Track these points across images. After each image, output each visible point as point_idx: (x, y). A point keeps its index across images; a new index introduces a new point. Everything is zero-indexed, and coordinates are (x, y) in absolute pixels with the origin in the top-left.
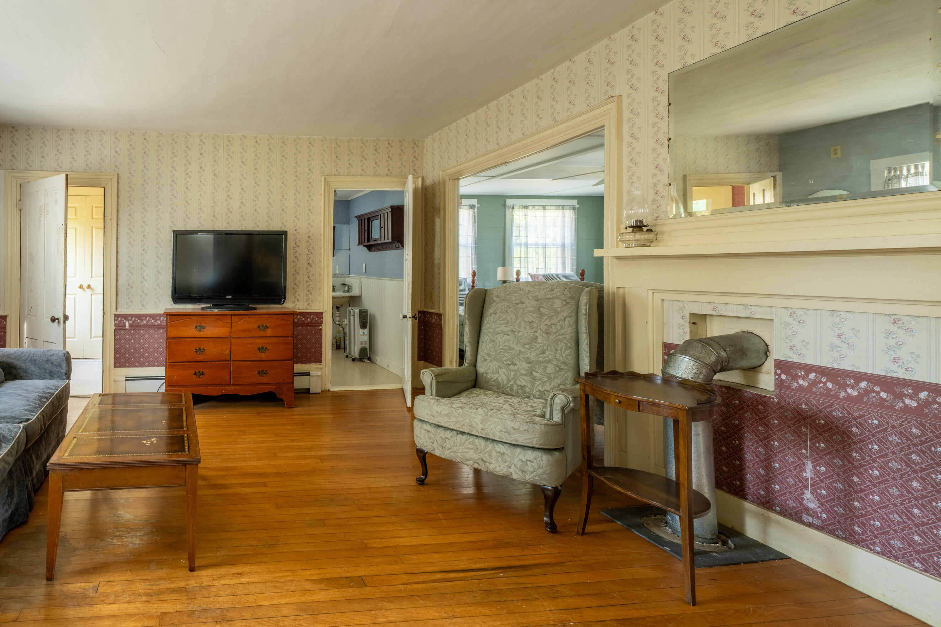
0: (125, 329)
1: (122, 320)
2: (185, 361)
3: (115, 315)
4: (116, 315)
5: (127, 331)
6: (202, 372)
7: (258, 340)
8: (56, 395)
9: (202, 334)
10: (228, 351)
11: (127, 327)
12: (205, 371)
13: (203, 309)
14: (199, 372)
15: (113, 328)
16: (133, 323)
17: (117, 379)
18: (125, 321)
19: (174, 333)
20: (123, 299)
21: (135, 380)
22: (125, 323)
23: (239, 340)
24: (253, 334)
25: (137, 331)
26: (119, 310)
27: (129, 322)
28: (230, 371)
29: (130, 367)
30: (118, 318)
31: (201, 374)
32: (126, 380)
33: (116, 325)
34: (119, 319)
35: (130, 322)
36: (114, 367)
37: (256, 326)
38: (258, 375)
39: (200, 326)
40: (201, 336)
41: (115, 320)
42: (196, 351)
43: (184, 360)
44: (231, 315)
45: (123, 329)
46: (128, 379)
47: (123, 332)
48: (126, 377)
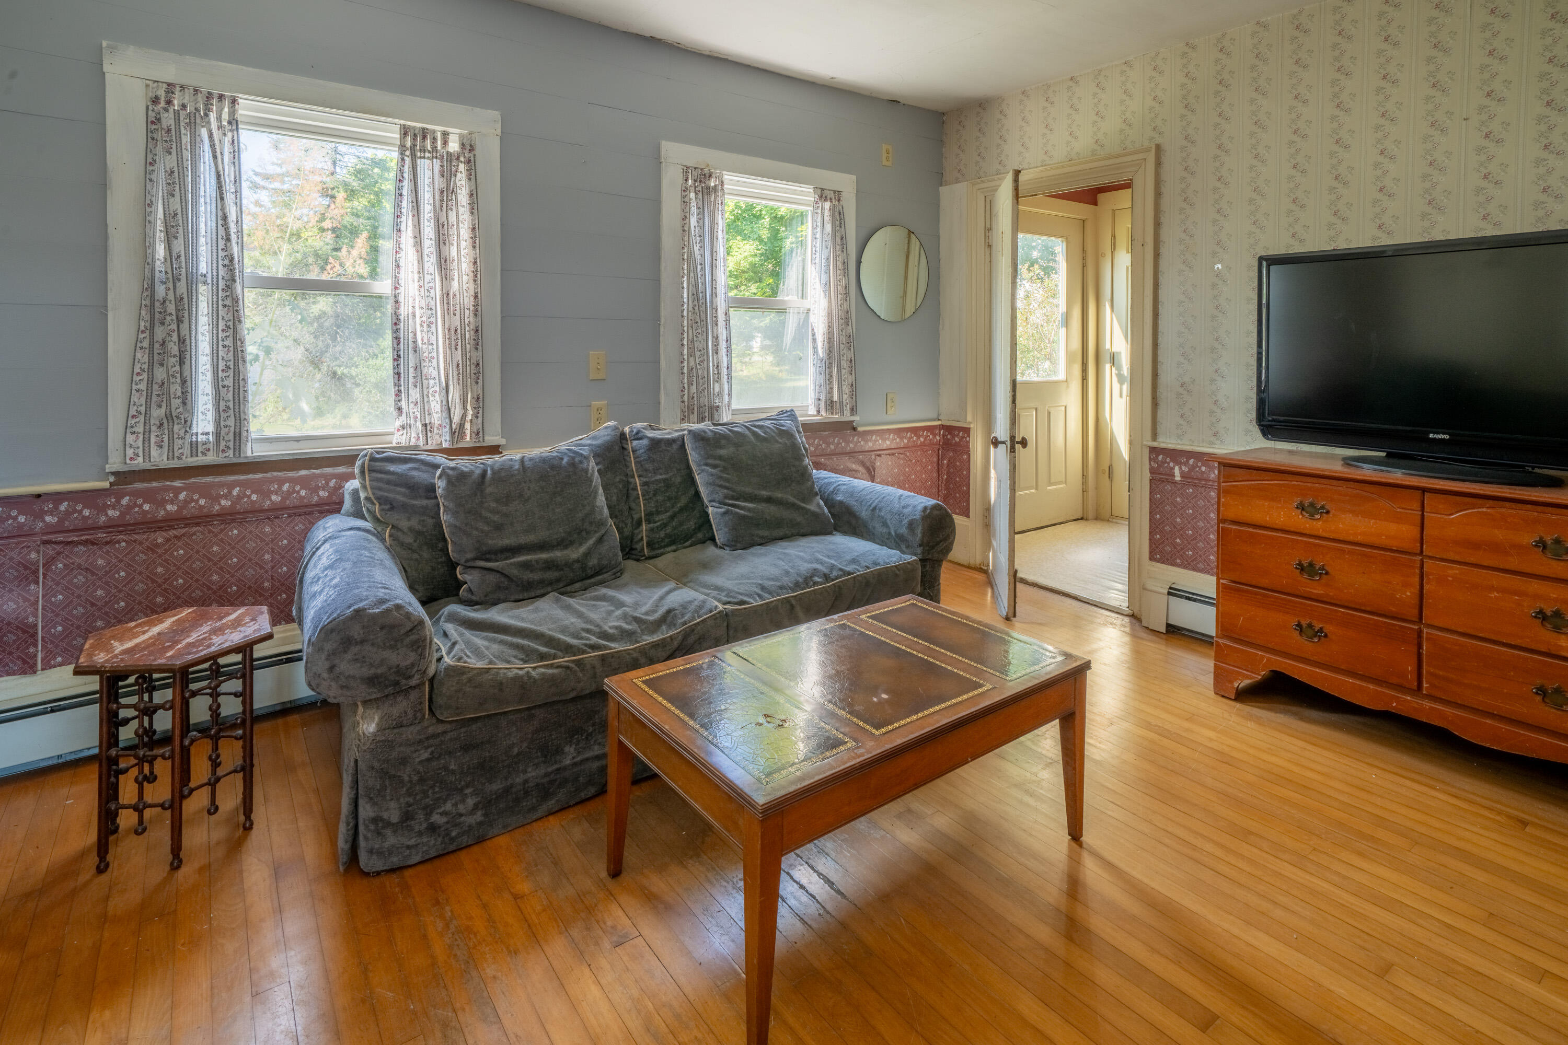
0: (1174, 483)
1: (1166, 462)
2: (1265, 586)
3: (1150, 448)
4: (1152, 450)
5: (1179, 486)
6: (1321, 630)
7: (1535, 586)
8: (854, 577)
9: (1317, 525)
10: (1409, 594)
11: (1178, 478)
12: (1328, 628)
13: (1347, 461)
14: (1310, 626)
15: (1147, 475)
16: (1190, 471)
17: (1149, 587)
18: (1172, 464)
19: (1238, 510)
20: (1167, 416)
21: (1195, 600)
22: (1173, 468)
23: (1454, 571)
24: (1513, 562)
25: (1202, 490)
26: (1160, 439)
27: (1180, 468)
28: (1420, 656)
29: (1185, 567)
30: (1157, 457)
31: (1320, 634)
32: (1169, 594)
33: (1152, 471)
34: (1160, 457)
35: (1183, 467)
36: (1150, 559)
37: (1529, 539)
38: (1539, 698)
39: (1312, 505)
40: (1316, 533)
41: (1150, 459)
42: (1301, 568)
43: (1264, 582)
44: (1424, 490)
45: (1167, 481)
46: (1173, 592)
47: (1168, 487)
48: (1171, 588)
